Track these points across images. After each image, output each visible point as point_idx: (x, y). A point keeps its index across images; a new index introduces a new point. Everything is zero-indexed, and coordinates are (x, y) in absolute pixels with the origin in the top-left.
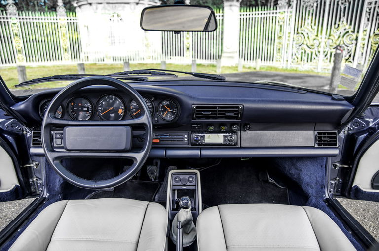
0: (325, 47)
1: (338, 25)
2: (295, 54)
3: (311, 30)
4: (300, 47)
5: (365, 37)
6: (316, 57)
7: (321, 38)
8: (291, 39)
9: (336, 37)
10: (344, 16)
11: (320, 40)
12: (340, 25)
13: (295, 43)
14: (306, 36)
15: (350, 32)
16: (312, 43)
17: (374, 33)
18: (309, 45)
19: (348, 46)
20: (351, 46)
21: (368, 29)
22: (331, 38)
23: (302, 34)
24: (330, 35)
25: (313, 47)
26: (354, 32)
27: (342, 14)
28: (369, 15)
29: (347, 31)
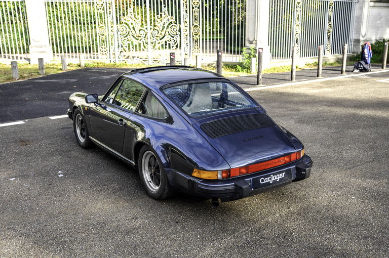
0: (152, 38)
1: (161, 15)
2: (122, 46)
3: (135, 20)
4: (126, 38)
5: (186, 28)
6: (144, 49)
7: (147, 29)
8: (115, 30)
9: (161, 28)
10: (165, 7)
11: (146, 30)
12: (163, 16)
13: (119, 33)
14: (131, 26)
15: (173, 22)
16: (138, 34)
17: (193, 24)
18: (135, 36)
19: (173, 37)
20: (176, 36)
21: (187, 20)
22: (156, 28)
23: (126, 24)
24: (155, 26)
25: (140, 38)
26: (176, 23)
27: (163, 5)
28: (186, 7)
29: (170, 21)
